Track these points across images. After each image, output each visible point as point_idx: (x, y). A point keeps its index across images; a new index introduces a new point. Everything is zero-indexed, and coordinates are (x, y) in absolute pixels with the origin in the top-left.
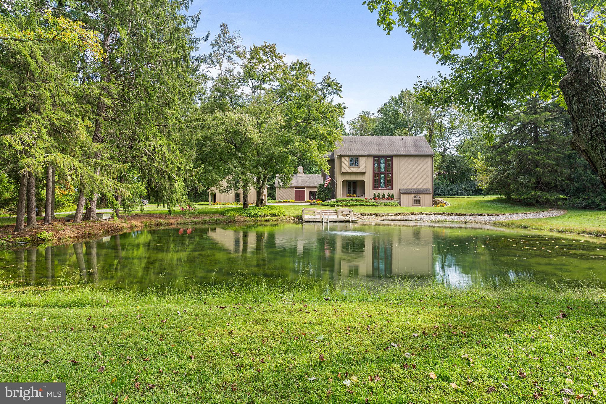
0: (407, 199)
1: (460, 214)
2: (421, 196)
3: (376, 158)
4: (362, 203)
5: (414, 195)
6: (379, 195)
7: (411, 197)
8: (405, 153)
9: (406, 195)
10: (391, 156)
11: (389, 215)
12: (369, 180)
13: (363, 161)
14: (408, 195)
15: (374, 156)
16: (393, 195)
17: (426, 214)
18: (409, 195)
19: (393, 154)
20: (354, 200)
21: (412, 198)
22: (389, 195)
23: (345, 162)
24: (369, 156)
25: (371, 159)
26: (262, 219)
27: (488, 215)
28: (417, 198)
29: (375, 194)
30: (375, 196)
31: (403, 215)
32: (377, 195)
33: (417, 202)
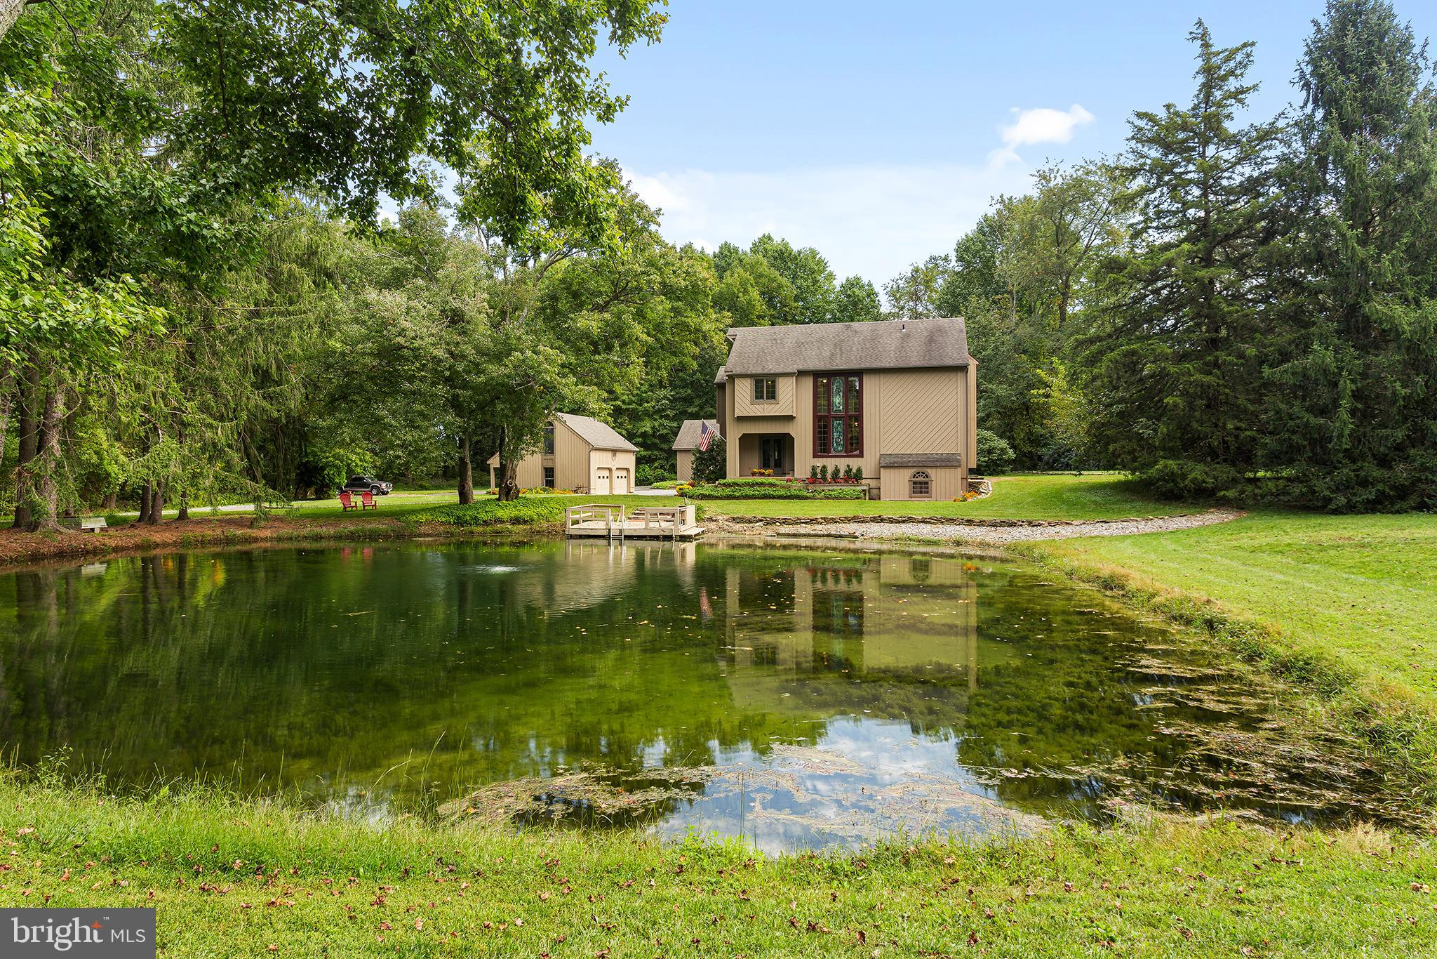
0: (896, 483)
1: (970, 522)
2: (931, 472)
3: (822, 379)
4: (770, 491)
5: (913, 471)
6: (824, 468)
7: (905, 476)
8: (892, 365)
9: (892, 471)
10: (859, 373)
11: (798, 522)
12: (803, 434)
13: (786, 388)
14: (897, 471)
15: (817, 374)
16: (859, 470)
17: (892, 521)
18: (902, 470)
19: (863, 366)
20: (753, 485)
21: (907, 478)
22: (849, 471)
23: (743, 390)
24: (801, 374)
25: (808, 383)
26: (488, 529)
27: (1030, 523)
28: (921, 479)
29: (814, 468)
30: (814, 474)
31: (834, 521)
32: (818, 471)
33: (921, 488)
